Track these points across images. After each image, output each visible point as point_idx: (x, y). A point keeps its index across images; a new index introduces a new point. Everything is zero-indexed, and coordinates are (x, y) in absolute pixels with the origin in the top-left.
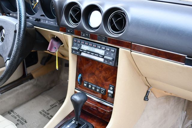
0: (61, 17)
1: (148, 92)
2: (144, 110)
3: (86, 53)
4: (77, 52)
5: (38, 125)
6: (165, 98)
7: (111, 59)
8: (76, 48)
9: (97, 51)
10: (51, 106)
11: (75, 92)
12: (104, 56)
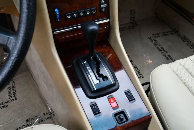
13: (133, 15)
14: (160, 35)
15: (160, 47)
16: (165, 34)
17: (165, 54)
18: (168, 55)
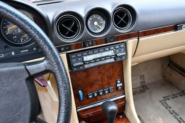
3: (96, 62)
4: (81, 67)
12: (116, 55)
13: (143, 80)
14: (170, 98)
15: (171, 110)
16: (174, 96)
17: (177, 117)
18: (180, 118)
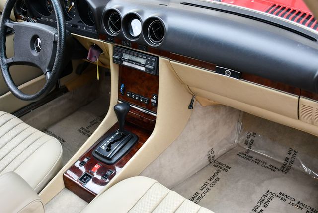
0: (100, 24)
1: (192, 101)
2: (189, 120)
3: (128, 62)
4: (119, 61)
5: (78, 144)
6: (213, 107)
7: (152, 67)
8: (118, 57)
9: (139, 60)
10: (91, 123)
11: (118, 103)
12: (145, 65)
